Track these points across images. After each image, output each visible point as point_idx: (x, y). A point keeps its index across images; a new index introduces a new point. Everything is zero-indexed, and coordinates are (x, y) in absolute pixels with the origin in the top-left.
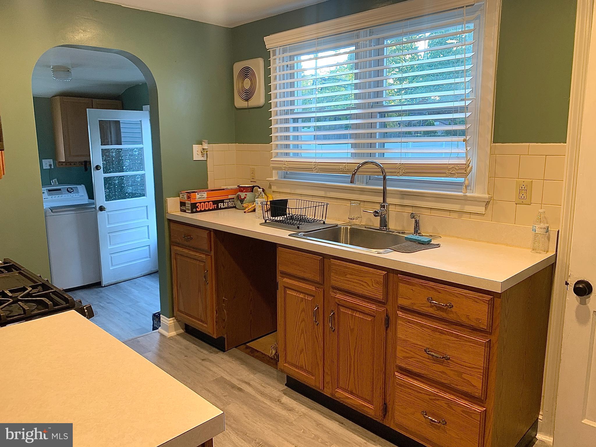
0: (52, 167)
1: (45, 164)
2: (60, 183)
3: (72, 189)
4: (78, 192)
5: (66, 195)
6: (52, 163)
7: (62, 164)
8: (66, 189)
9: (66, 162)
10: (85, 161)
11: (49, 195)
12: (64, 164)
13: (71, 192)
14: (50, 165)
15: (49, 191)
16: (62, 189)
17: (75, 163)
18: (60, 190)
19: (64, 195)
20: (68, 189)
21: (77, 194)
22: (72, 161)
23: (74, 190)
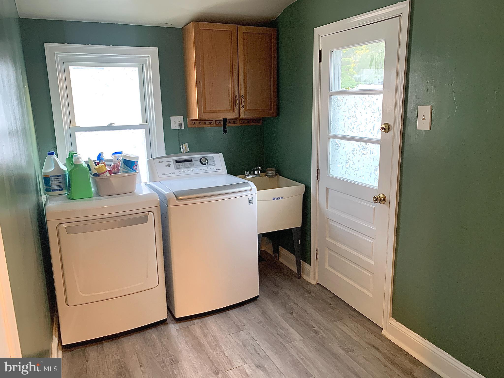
0: (183, 128)
1: (174, 123)
2: (192, 150)
3: (206, 159)
4: (213, 164)
5: (199, 168)
6: (182, 122)
7: (194, 123)
8: (199, 159)
9: (200, 121)
10: (224, 119)
11: (177, 168)
12: (197, 123)
13: (205, 164)
14: (180, 125)
15: (177, 162)
16: (193, 160)
17: (211, 122)
18: (191, 161)
19: (196, 169)
20: (201, 159)
21: (212, 167)
22: (207, 119)
23: (209, 161)
